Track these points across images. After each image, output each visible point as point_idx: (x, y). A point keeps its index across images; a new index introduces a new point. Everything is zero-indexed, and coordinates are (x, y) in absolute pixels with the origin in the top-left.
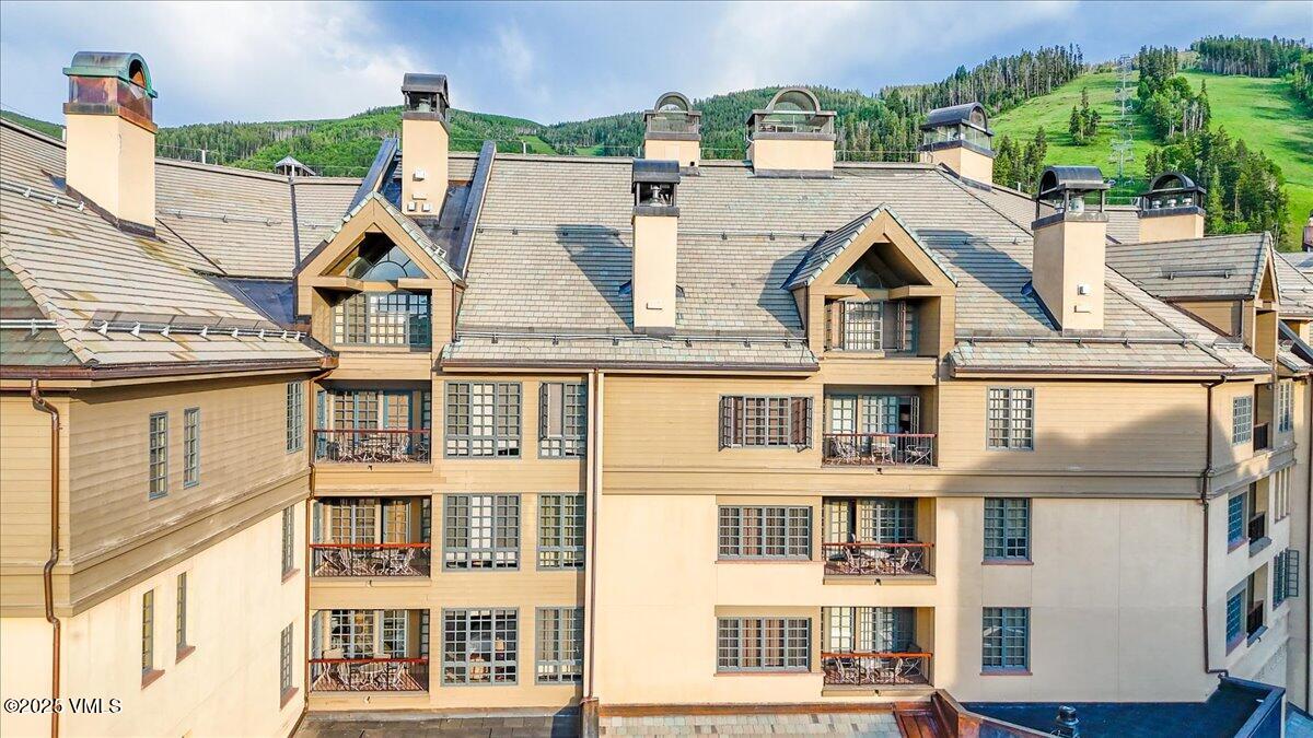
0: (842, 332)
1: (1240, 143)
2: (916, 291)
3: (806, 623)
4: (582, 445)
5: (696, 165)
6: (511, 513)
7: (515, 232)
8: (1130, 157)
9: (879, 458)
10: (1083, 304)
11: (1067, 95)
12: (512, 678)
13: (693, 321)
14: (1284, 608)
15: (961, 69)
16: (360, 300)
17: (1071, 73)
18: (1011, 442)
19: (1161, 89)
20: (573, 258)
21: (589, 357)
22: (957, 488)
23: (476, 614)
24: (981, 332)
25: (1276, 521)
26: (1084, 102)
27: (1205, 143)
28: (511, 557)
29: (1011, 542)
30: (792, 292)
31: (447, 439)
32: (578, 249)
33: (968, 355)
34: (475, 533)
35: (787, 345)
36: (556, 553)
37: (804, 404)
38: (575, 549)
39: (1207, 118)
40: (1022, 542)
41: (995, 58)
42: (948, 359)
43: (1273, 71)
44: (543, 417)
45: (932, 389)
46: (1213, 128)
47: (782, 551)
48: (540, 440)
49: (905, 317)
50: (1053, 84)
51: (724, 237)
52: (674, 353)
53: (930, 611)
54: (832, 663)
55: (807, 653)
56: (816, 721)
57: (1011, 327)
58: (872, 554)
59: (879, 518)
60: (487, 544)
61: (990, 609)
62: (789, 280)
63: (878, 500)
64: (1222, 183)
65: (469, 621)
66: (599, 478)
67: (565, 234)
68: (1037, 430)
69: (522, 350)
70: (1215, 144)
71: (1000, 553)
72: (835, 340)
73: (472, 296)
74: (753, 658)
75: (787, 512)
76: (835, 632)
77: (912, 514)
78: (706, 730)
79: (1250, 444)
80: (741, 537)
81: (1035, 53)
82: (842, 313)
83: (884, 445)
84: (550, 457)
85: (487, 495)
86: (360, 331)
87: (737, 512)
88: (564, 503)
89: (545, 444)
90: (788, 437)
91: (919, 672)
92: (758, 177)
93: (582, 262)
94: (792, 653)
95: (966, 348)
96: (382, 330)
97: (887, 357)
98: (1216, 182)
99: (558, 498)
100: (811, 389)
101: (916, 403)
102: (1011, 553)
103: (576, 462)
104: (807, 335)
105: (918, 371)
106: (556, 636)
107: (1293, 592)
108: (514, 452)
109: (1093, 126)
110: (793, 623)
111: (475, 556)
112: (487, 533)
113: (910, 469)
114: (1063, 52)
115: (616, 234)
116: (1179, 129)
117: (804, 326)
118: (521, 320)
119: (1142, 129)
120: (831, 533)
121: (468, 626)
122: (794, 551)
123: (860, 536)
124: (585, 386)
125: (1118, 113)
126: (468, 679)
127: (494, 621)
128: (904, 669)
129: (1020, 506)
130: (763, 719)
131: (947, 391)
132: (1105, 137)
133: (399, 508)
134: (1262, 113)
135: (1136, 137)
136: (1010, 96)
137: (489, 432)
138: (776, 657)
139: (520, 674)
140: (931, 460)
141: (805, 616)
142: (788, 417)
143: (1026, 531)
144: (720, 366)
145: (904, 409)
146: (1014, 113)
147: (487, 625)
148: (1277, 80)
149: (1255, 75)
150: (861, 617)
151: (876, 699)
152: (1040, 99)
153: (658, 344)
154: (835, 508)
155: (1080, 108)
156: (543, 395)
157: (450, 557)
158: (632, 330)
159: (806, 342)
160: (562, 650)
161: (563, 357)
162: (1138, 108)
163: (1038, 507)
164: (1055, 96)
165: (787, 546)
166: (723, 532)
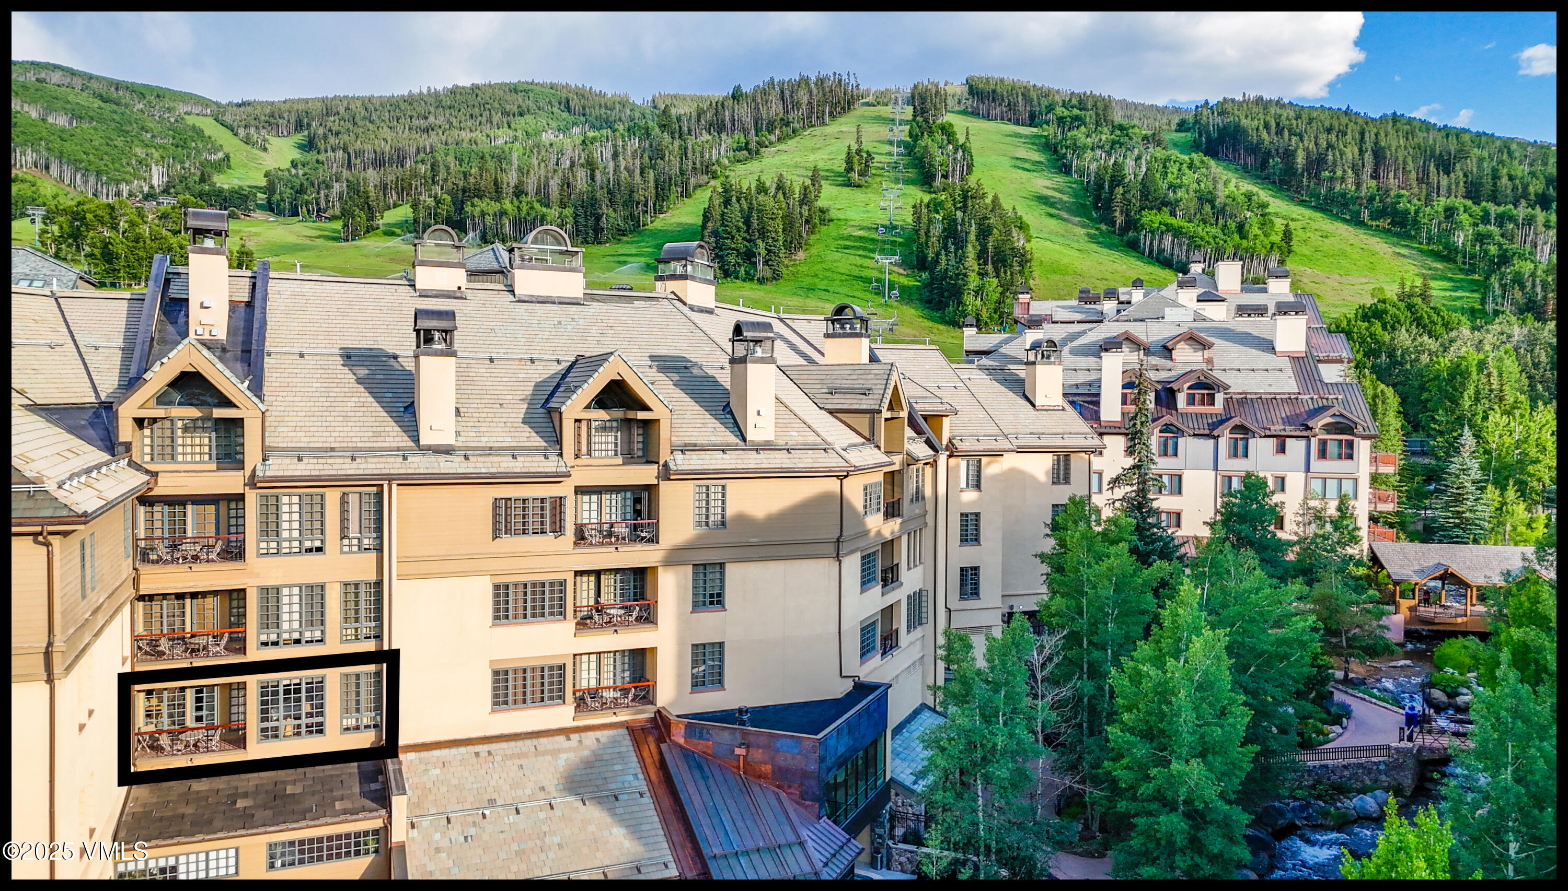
0: (589, 443)
1: (996, 199)
2: (641, 415)
3: (562, 667)
4: (378, 541)
5: (463, 289)
6: (317, 599)
7: (302, 355)
8: (898, 205)
9: (617, 537)
10: (760, 421)
11: (844, 129)
12: (321, 732)
13: (469, 439)
14: (918, 632)
15: (737, 89)
16: (167, 424)
17: (849, 103)
18: (710, 523)
19: (931, 133)
20: (359, 381)
21: (384, 472)
22: (674, 558)
23: (288, 682)
24: (690, 445)
25: (909, 569)
26: (859, 141)
27: (965, 195)
28: (318, 634)
29: (712, 596)
30: (550, 411)
31: (259, 541)
32: (362, 372)
33: (680, 462)
34: (285, 617)
35: (546, 457)
36: (356, 629)
37: (559, 503)
38: (373, 624)
39: (970, 167)
40: (719, 595)
41: (772, 79)
42: (666, 465)
43: (1032, 120)
44: (344, 520)
45: (656, 486)
46: (972, 181)
47: (543, 615)
48: (342, 539)
49: (635, 431)
50: (831, 113)
51: (491, 360)
52: (455, 465)
53: (654, 650)
54: (582, 698)
55: (562, 690)
56: (569, 739)
57: (713, 438)
58: (612, 611)
59: (618, 585)
60: (296, 625)
61: (697, 645)
62: (547, 401)
63: (616, 571)
64: (978, 238)
65: (281, 689)
66: (392, 566)
67: (349, 357)
68: (729, 512)
69: (326, 467)
70: (972, 197)
71: (704, 604)
72: (584, 449)
73: (273, 419)
74: (520, 697)
75: (547, 585)
76: (585, 675)
77: (643, 580)
78: (484, 754)
79: (881, 515)
80: (511, 606)
81: (813, 79)
82: (589, 428)
83: (622, 530)
84: (351, 552)
85: (295, 586)
86: (168, 450)
87: (507, 587)
88: (362, 589)
89: (346, 542)
90: (548, 527)
91: (646, 695)
92: (519, 301)
93: (367, 383)
94: (551, 691)
95: (679, 456)
96: (189, 449)
97: (624, 464)
98: (972, 237)
99: (357, 585)
100: (565, 489)
101: (645, 495)
102: (712, 603)
103: (373, 555)
104: (561, 449)
105: (645, 474)
106: (358, 694)
107: (924, 621)
108: (319, 549)
109: (867, 166)
110: (551, 668)
111: (286, 636)
112: (296, 616)
113: (639, 547)
114: (840, 81)
115: (395, 357)
116: (945, 177)
117: (559, 442)
118: (321, 439)
119: (912, 174)
120: (582, 598)
121: (281, 692)
122: (552, 614)
123: (602, 600)
124: (380, 495)
125: (890, 154)
126: (281, 735)
127: (304, 687)
128: (636, 696)
129: (718, 568)
130: (528, 742)
131: (666, 488)
132: (878, 179)
133: (210, 601)
134: (1019, 164)
135: (907, 182)
136: (787, 124)
137: (296, 534)
138: (538, 695)
139: (328, 728)
140: (654, 540)
141: (560, 662)
142: (548, 512)
143: (722, 587)
144: (494, 476)
145: (637, 501)
146: (792, 143)
147: (297, 691)
148: (1035, 130)
149: (1017, 122)
150: (604, 661)
151: (614, 719)
152: (818, 130)
153: (442, 458)
154: (585, 579)
155: (854, 147)
156: (344, 502)
157: (264, 638)
158: (418, 446)
159: (561, 455)
160: (363, 705)
161: (361, 472)
162: (909, 149)
163: (730, 569)
164: (832, 128)
165: (547, 610)
166: (497, 603)
